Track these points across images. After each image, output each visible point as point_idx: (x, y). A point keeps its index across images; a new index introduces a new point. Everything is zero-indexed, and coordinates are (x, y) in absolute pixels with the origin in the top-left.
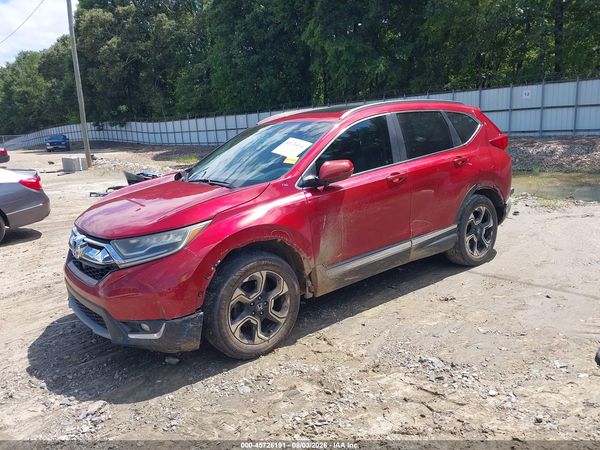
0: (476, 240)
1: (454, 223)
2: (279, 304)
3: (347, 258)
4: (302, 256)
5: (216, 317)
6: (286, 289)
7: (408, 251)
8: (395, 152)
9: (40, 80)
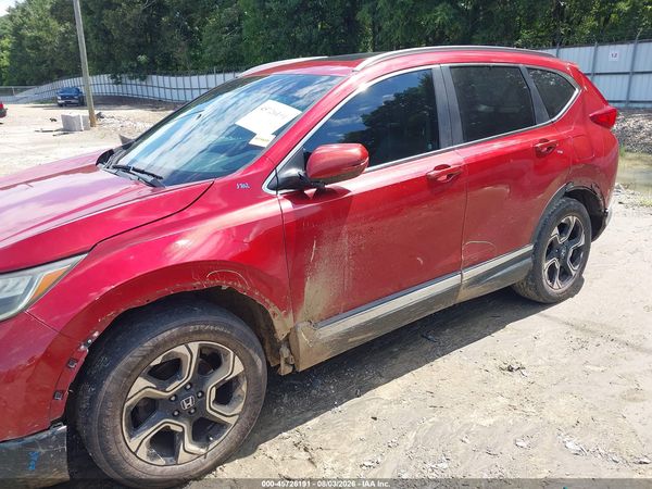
0: (558, 267)
1: (529, 243)
2: (225, 394)
3: (353, 307)
4: (270, 311)
5: (95, 431)
6: (239, 368)
7: (456, 289)
8: (443, 129)
9: (53, 23)
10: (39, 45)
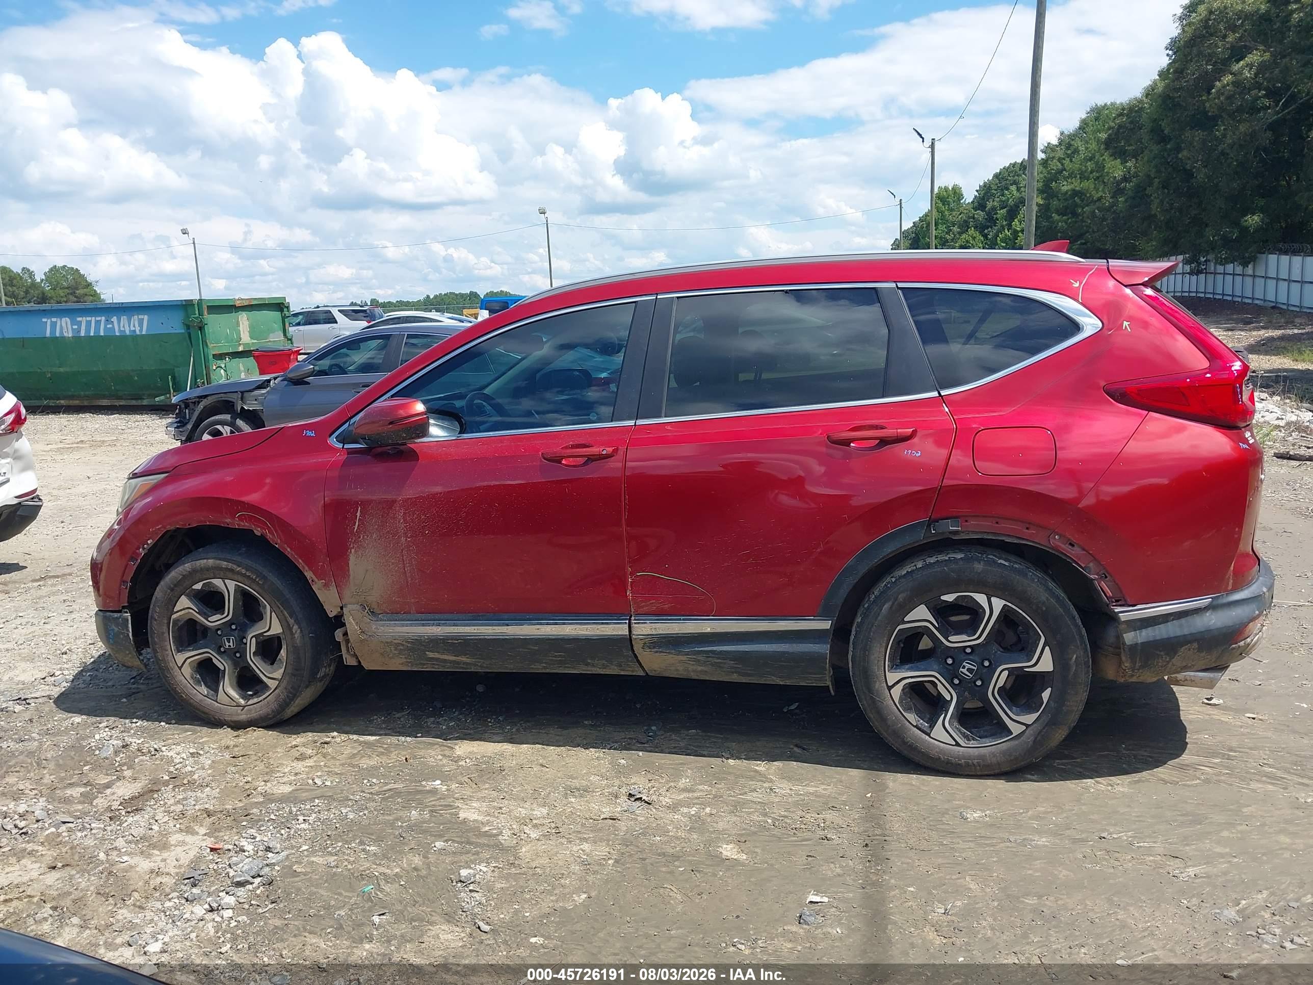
4: (307, 575)
10: (1076, 205)
